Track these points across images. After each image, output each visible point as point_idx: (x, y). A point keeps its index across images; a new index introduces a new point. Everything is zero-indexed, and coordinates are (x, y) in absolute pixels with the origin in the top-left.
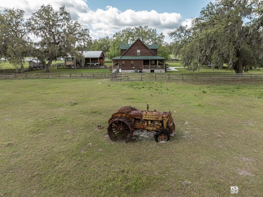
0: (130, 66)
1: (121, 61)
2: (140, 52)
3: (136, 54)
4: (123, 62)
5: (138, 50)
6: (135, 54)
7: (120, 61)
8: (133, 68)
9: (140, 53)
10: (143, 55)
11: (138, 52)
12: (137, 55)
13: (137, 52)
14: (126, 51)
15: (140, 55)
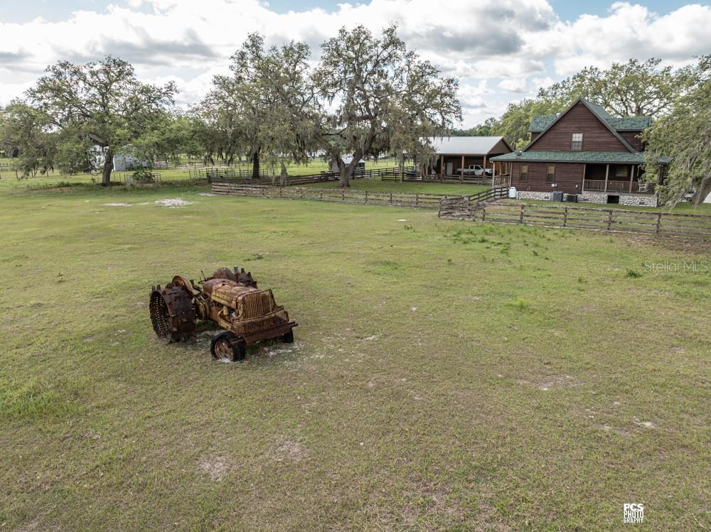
0: (542, 180)
1: (518, 164)
2: (581, 140)
3: (570, 146)
4: (525, 169)
5: (576, 133)
6: (568, 147)
7: (515, 164)
8: (553, 185)
9: (580, 144)
10: (591, 150)
11: (577, 140)
12: (573, 148)
13: (574, 140)
14: (540, 136)
15: (580, 148)
